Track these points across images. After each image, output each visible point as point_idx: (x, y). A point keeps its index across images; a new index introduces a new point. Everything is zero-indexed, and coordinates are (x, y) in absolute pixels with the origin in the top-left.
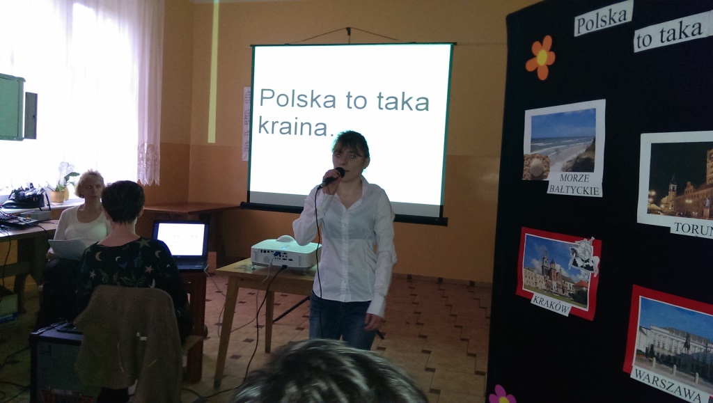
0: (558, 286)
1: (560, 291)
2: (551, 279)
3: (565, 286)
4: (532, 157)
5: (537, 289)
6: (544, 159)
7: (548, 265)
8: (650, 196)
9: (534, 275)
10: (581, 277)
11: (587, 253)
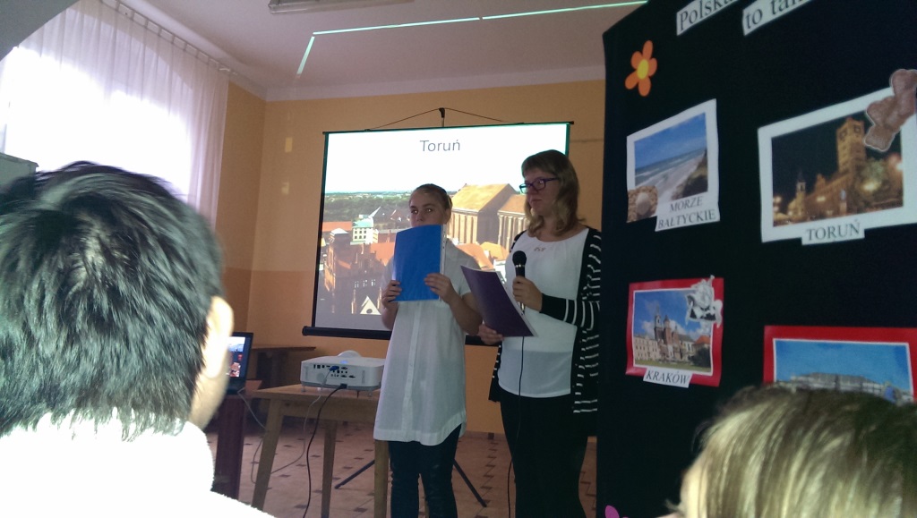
0: (675, 350)
1: (678, 356)
2: (665, 343)
3: (683, 347)
4: (638, 191)
5: (651, 362)
6: (650, 191)
7: (661, 326)
8: (774, 204)
9: (645, 342)
10: (701, 332)
11: (707, 298)
